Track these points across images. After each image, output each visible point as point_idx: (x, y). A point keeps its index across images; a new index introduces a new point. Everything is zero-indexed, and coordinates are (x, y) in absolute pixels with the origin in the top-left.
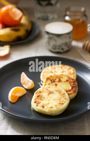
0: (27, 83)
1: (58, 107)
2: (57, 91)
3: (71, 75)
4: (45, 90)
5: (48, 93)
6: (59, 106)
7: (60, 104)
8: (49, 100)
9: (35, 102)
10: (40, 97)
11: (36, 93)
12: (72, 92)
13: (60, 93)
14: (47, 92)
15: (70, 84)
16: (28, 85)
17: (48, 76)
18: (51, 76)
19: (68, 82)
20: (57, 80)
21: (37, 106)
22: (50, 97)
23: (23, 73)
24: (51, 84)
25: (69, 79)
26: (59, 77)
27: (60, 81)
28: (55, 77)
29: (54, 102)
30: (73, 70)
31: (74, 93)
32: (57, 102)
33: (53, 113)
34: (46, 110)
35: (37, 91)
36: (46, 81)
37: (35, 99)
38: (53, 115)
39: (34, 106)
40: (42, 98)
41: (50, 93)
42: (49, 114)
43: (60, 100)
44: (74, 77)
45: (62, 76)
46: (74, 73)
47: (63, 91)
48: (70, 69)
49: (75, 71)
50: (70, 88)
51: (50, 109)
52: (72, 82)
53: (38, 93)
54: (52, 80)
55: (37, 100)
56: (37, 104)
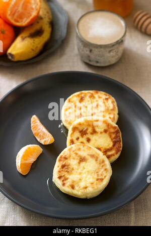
0: (43, 136)
1: (96, 188)
2: (92, 156)
3: (110, 113)
4: (74, 155)
5: (78, 161)
6: (97, 184)
7: (97, 180)
8: (80, 174)
9: (60, 178)
10: (66, 167)
12: (113, 152)
13: (96, 160)
14: (77, 159)
15: (110, 136)
18: (80, 124)
19: (107, 134)
20: (90, 130)
21: (64, 185)
22: (81, 168)
23: (34, 116)
24: (81, 138)
25: (109, 128)
27: (94, 132)
28: (87, 125)
29: (89, 176)
30: (113, 102)
32: (93, 178)
33: (88, 196)
34: (78, 192)
35: (61, 156)
36: (72, 134)
37: (59, 172)
40: (69, 170)
41: (82, 160)
43: (97, 173)
46: (114, 109)
47: (102, 156)
48: (107, 99)
49: (115, 104)
50: (111, 145)
51: (83, 191)
53: (62, 159)
56: (63, 181)
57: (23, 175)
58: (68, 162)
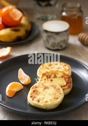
0: (24, 79)
1: (53, 102)
2: (53, 86)
3: (66, 71)
4: (41, 86)
5: (44, 88)
6: (54, 100)
7: (54, 98)
8: (44, 95)
9: (31, 97)
11: (32, 88)
12: (66, 87)
13: (55, 88)
15: (65, 80)
16: (24, 81)
17: (44, 72)
18: (47, 72)
19: (63, 78)
20: (53, 76)
21: (33, 100)
22: (45, 92)
23: (20, 69)
24: (47, 80)
25: (64, 75)
26: (55, 73)
27: (55, 77)
28: (51, 73)
29: (49, 96)
30: (69, 67)
31: (68, 88)
32: (52, 97)
33: (48, 107)
34: (42, 104)
35: (34, 86)
36: (42, 77)
37: (31, 94)
38: (48, 109)
39: (30, 100)
40: (37, 93)
41: (46, 88)
42: (44, 108)
43: (55, 95)
44: (69, 73)
45: (57, 72)
46: (69, 70)
47: (58, 87)
48: (65, 65)
49: (70, 68)
51: (45, 103)
52: (67, 78)
53: (34, 88)
54: (48, 76)
55: (33, 95)
56: (33, 98)
57: (10, 97)
58: (37, 89)
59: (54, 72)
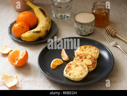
0: (65, 57)
1: (79, 76)
2: (81, 65)
4: (74, 64)
5: (75, 66)
7: (81, 74)
8: (74, 71)
9: (66, 71)
11: (68, 65)
12: (91, 67)
13: (82, 67)
15: (92, 61)
18: (80, 54)
19: (90, 60)
20: (84, 57)
22: (75, 69)
23: (63, 49)
24: (79, 59)
25: (92, 58)
28: (83, 55)
30: (98, 50)
31: (92, 67)
32: (79, 73)
33: (75, 79)
34: (71, 77)
36: (76, 57)
37: (67, 69)
38: (75, 81)
40: (70, 69)
41: (77, 66)
43: (81, 71)
45: (87, 55)
46: (97, 53)
48: (96, 49)
50: (91, 64)
51: (73, 77)
54: (81, 57)
57: (53, 69)
58: (71, 66)
59: (85, 55)
